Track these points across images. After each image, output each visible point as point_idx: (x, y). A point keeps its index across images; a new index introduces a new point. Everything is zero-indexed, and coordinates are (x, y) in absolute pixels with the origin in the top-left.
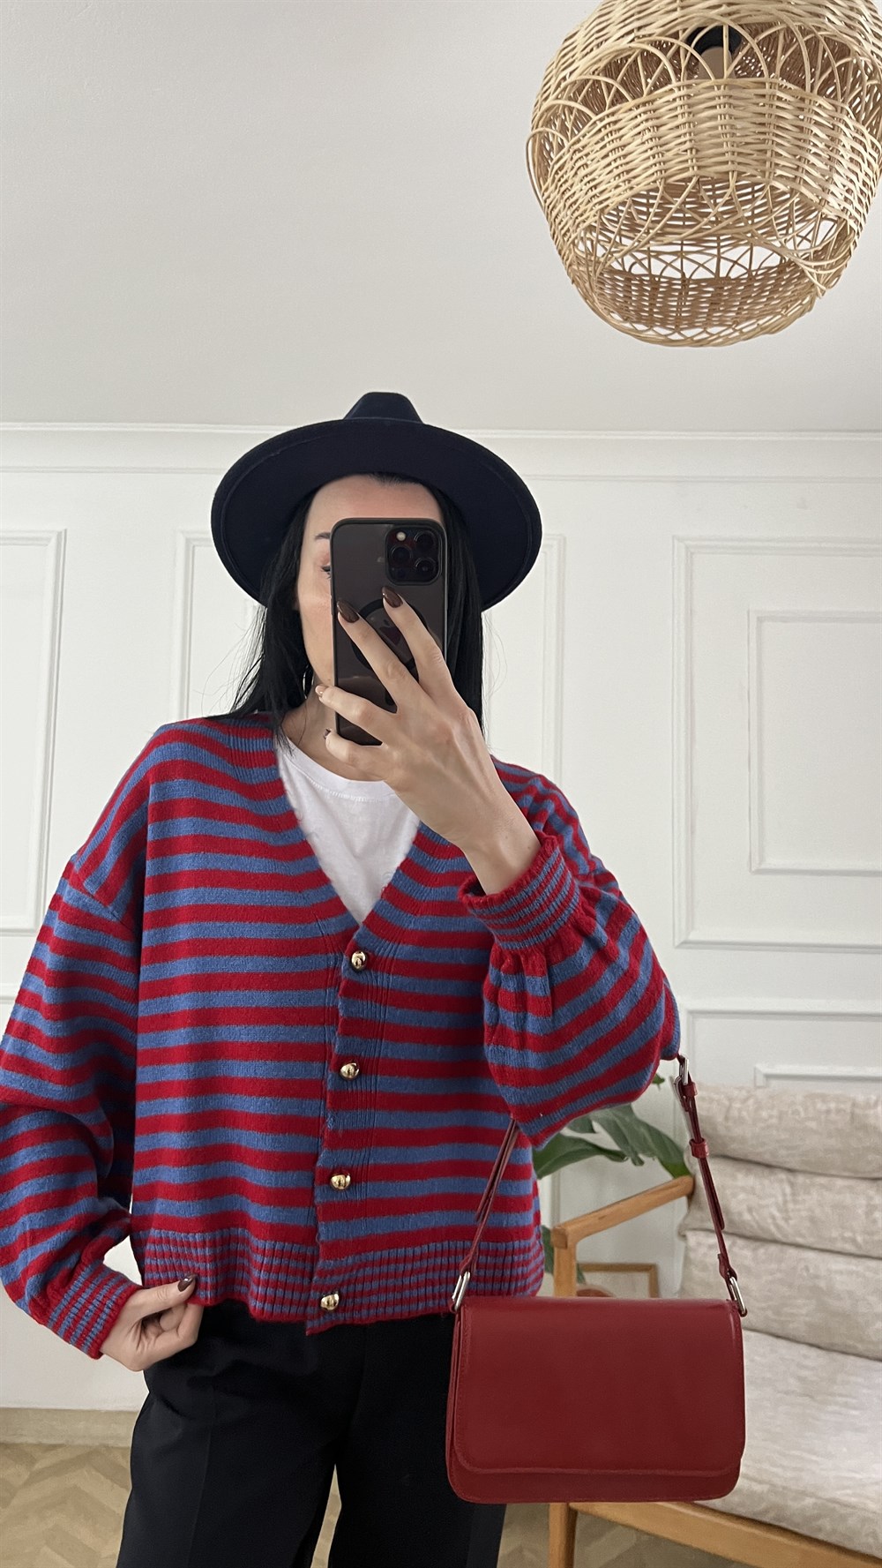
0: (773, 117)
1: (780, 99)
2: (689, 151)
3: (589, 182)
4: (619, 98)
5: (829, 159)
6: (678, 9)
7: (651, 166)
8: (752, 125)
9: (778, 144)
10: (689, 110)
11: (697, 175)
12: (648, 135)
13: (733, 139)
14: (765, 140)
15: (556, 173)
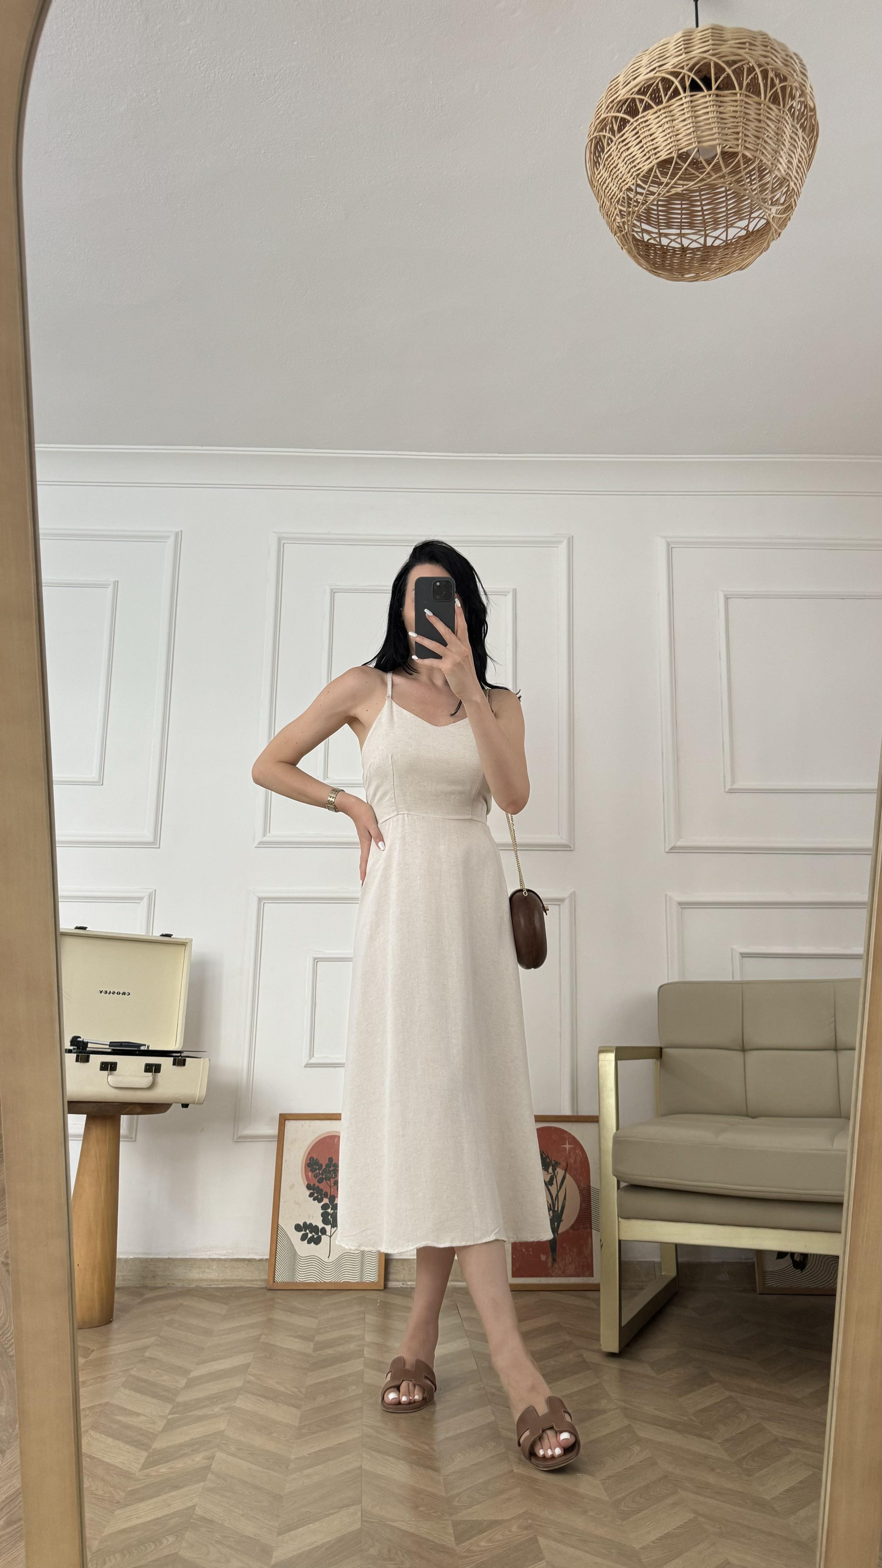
0: (742, 113)
1: (746, 103)
2: (692, 133)
3: (629, 160)
4: (648, 107)
5: (777, 141)
6: (684, 54)
7: (669, 144)
8: (731, 118)
9: (746, 129)
10: (692, 110)
11: (698, 147)
12: (667, 126)
13: (719, 125)
14: (738, 126)
15: (607, 160)
